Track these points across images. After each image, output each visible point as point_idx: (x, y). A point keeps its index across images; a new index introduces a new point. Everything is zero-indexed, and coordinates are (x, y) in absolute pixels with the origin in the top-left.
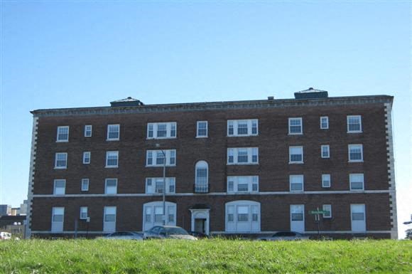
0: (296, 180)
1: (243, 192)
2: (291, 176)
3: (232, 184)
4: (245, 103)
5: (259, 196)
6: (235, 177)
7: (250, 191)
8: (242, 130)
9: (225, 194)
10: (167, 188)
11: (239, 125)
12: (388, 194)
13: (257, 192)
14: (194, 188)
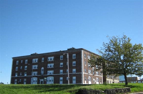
0: (61, 71)
1: (50, 75)
2: (60, 70)
3: (48, 72)
4: (51, 53)
5: (53, 75)
6: (49, 71)
7: (52, 74)
8: (51, 59)
9: (46, 75)
10: (36, 74)
11: (50, 58)
12: (81, 74)
13: (53, 74)
14: (41, 74)
